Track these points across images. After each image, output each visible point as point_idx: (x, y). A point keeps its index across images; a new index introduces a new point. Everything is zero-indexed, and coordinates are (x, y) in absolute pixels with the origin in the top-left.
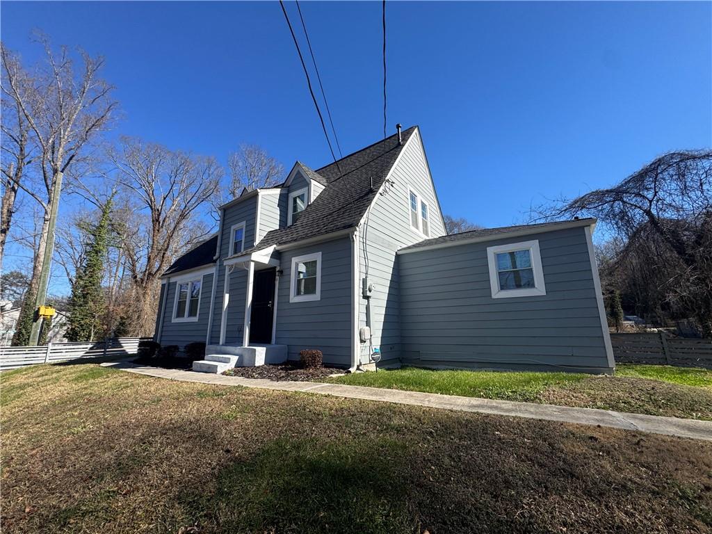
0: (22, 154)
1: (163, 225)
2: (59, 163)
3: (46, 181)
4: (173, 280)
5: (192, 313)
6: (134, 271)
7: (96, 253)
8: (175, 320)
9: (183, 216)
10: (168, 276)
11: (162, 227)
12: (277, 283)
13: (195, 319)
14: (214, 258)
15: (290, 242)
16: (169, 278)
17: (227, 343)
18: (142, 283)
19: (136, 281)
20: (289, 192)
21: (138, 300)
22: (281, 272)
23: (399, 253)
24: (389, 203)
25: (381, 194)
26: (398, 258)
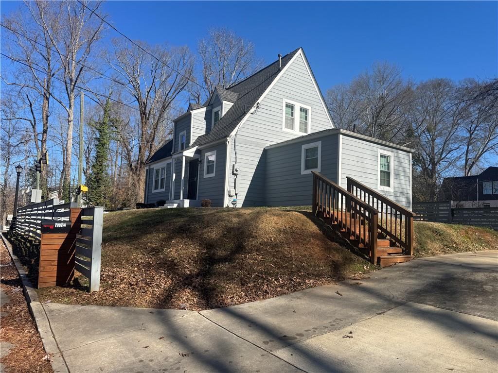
0: (49, 68)
1: (149, 117)
2: (73, 75)
3: (67, 90)
4: (152, 167)
5: (162, 187)
6: (129, 160)
7: (103, 146)
8: (154, 191)
9: (164, 108)
10: (150, 164)
11: (148, 119)
12: (199, 167)
13: (163, 190)
14: (172, 153)
15: (209, 143)
16: (150, 165)
17: (175, 199)
18: (136, 170)
19: (132, 169)
20: (212, 108)
21: (134, 185)
22: (201, 161)
23: (266, 149)
24: (260, 118)
25: (252, 113)
26: (265, 152)
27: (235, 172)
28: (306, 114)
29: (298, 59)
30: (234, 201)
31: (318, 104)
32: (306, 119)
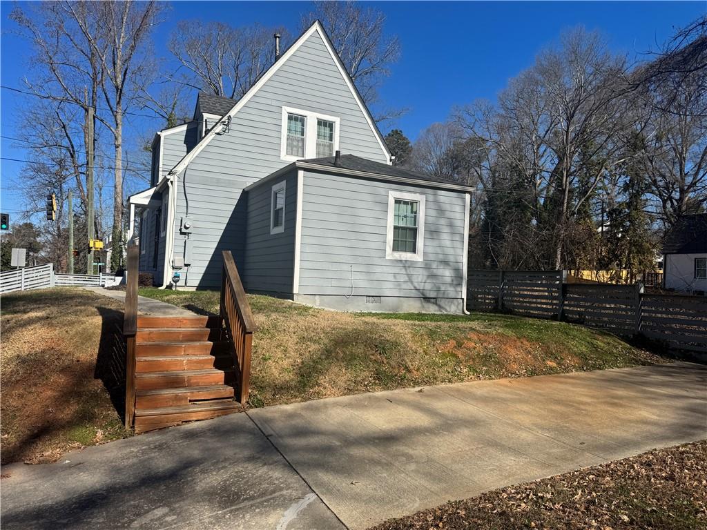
20: (198, 125)
23: (246, 190)
24: (233, 140)
25: (218, 134)
26: (245, 194)
27: (183, 230)
28: (331, 130)
29: (313, 39)
30: (175, 277)
31: (354, 113)
32: (331, 140)
